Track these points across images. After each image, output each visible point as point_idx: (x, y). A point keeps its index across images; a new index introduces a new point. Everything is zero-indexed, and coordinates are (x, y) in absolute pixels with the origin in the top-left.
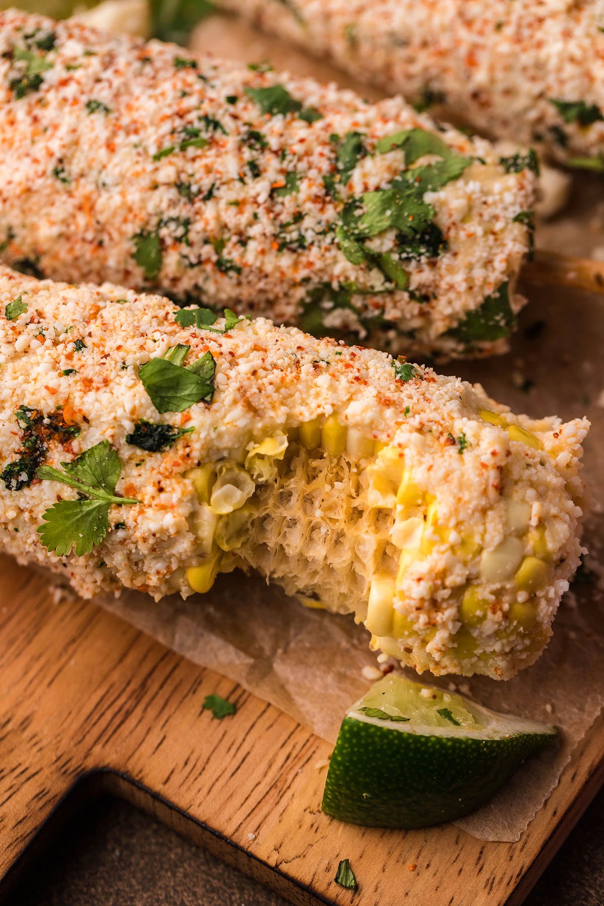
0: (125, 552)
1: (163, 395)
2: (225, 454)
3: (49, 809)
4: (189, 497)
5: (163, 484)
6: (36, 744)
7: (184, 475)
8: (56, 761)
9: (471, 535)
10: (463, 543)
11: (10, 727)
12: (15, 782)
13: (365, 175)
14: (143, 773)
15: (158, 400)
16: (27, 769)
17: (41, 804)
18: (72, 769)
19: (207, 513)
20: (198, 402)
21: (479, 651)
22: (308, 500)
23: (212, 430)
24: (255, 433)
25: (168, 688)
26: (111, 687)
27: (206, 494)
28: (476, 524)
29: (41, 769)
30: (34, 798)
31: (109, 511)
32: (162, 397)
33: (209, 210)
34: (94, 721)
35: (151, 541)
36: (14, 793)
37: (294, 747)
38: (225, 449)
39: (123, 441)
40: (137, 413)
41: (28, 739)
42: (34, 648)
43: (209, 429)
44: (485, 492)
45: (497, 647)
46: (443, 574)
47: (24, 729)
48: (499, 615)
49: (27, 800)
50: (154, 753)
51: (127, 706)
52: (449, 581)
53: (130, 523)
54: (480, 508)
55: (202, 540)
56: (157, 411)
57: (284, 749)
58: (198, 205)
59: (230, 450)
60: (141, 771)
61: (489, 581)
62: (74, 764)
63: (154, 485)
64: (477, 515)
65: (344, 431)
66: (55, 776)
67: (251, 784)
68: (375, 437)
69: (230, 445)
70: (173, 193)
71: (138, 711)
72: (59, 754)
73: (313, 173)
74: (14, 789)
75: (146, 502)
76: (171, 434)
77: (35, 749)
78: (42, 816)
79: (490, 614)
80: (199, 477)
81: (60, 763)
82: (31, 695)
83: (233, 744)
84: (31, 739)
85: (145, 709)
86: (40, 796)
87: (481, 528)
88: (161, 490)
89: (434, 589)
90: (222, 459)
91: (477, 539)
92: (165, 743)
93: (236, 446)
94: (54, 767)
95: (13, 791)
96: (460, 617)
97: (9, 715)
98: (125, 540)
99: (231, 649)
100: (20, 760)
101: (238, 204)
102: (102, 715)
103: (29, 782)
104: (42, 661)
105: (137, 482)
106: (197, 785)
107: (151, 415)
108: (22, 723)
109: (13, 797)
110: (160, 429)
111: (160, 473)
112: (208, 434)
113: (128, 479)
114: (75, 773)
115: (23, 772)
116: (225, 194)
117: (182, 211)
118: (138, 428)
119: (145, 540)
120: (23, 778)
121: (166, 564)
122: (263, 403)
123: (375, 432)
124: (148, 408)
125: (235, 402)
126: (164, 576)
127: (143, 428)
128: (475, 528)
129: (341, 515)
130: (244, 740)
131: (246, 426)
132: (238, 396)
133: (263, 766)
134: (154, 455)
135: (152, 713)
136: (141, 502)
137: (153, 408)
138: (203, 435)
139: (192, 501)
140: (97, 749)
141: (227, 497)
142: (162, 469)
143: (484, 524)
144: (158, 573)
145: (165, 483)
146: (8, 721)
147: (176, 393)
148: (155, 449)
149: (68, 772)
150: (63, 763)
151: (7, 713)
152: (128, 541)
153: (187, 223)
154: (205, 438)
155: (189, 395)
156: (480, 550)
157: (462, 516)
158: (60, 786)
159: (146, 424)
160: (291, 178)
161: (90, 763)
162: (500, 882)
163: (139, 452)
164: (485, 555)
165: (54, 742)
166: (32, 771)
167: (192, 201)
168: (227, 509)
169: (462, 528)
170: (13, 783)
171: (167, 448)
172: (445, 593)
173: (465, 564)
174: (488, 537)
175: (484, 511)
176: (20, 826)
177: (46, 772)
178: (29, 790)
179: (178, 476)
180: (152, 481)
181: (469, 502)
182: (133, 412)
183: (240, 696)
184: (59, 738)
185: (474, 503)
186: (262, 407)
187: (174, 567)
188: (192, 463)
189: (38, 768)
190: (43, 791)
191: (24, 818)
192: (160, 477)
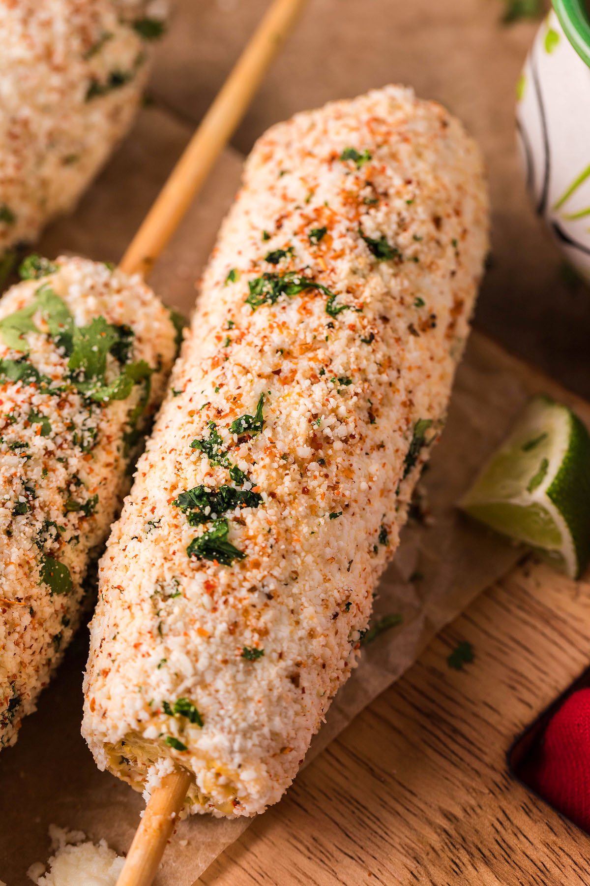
3: (541, 804)
6: (473, 810)
8: (493, 794)
11: (453, 832)
12: (510, 831)
14: (518, 723)
16: (498, 820)
17: (535, 810)
18: (504, 782)
26: (425, 742)
29: (500, 807)
30: (529, 815)
33: (44, 495)
34: (458, 760)
36: (521, 831)
41: (468, 816)
42: (373, 806)
47: (455, 817)
49: (530, 822)
50: (499, 713)
51: (447, 731)
58: (37, 503)
60: (515, 725)
62: (498, 778)
66: (509, 796)
70: (22, 520)
72: (487, 791)
74: (516, 830)
77: (478, 811)
78: (547, 809)
81: (497, 791)
82: (422, 811)
84: (468, 814)
86: (527, 810)
94: (500, 797)
95: (518, 832)
97: (439, 831)
100: (487, 824)
101: (47, 470)
102: (453, 752)
103: (512, 818)
104: (387, 798)
106: (538, 683)
108: (449, 820)
109: (525, 834)
114: (509, 780)
115: (501, 823)
116: (35, 476)
120: (507, 823)
135: (459, 711)
140: (487, 759)
146: (445, 831)
149: (506, 784)
150: (497, 789)
151: (436, 832)
153: (48, 524)
158: (520, 794)
161: (501, 765)
165: (474, 794)
166: (501, 816)
167: (33, 508)
170: (511, 832)
176: (556, 830)
177: (504, 804)
178: (521, 820)
184: (471, 790)
189: (498, 810)
190: (523, 808)
191: (548, 826)
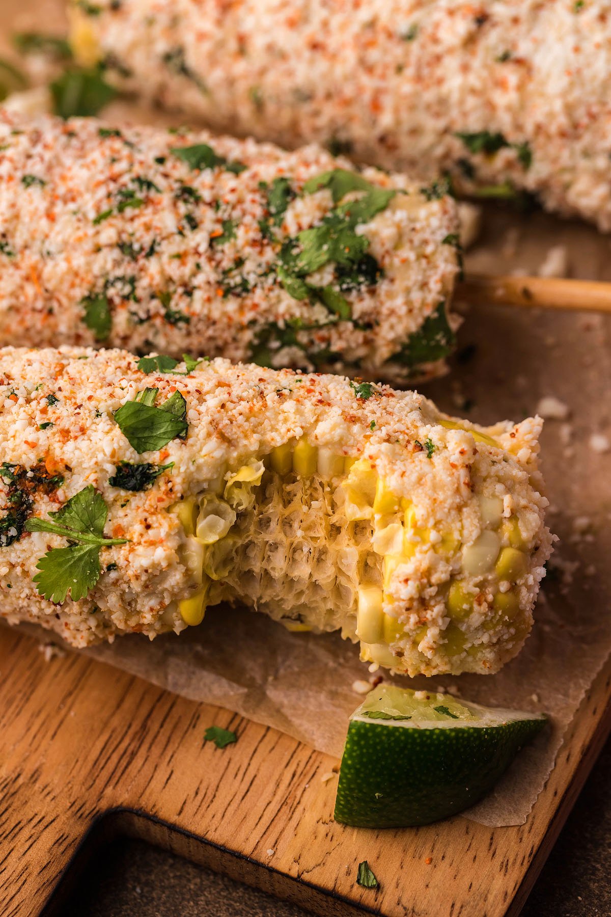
0: (118, 592)
1: (140, 435)
2: (205, 486)
3: (71, 852)
4: (176, 530)
5: (149, 521)
6: (48, 793)
7: (168, 510)
8: (71, 807)
9: (450, 533)
10: (443, 541)
11: (21, 781)
12: (33, 831)
13: (297, 216)
14: (157, 807)
15: (135, 442)
16: (43, 818)
17: (62, 848)
18: (87, 812)
19: (195, 544)
20: (174, 439)
21: (467, 646)
22: (287, 523)
23: (191, 463)
24: (232, 462)
25: (168, 726)
26: (113, 731)
27: (191, 526)
28: (453, 521)
29: (57, 816)
30: (55, 843)
31: (100, 554)
32: (139, 438)
33: (153, 266)
34: (101, 766)
35: (144, 578)
36: (35, 841)
37: (298, 765)
38: (205, 480)
39: (107, 484)
40: (117, 455)
41: (41, 790)
42: (32, 706)
43: (188, 463)
44: (457, 491)
45: (485, 639)
46: (428, 572)
47: (35, 782)
48: (484, 607)
49: (48, 847)
50: (164, 787)
51: (132, 747)
52: (434, 579)
53: (122, 562)
54: (455, 506)
55: (193, 571)
56: (136, 452)
57: (288, 768)
58: (142, 261)
59: (210, 481)
60: (154, 806)
61: (472, 575)
62: (87, 809)
63: (141, 523)
64: (453, 512)
65: (315, 451)
66: (72, 821)
67: (262, 804)
68: (346, 453)
69: (209, 476)
70: (116, 253)
71: (143, 750)
72: (72, 800)
73: (248, 219)
74: (34, 838)
75: (135, 540)
76: (152, 471)
77: (49, 798)
78: (65, 860)
79: (476, 607)
80: (183, 510)
81: (74, 809)
82: (36, 749)
83: (239, 770)
84: (43, 790)
85: (150, 748)
86: (61, 841)
87: (459, 525)
88: (148, 527)
89: (421, 588)
90: (202, 492)
91: (456, 536)
92: (173, 777)
93: (215, 477)
94: (69, 813)
95: (33, 840)
96: (448, 612)
97: (19, 769)
98: (117, 580)
99: (224, 681)
100: (36, 811)
101: (181, 257)
102: (109, 758)
103: (47, 830)
104: (43, 716)
105: (124, 522)
106: (211, 812)
107: (130, 456)
108: (32, 776)
109: (34, 846)
110: (141, 469)
111: (145, 510)
112: (188, 468)
113: (114, 521)
114: (90, 816)
115: (40, 821)
116: (167, 249)
117: (127, 269)
118: (119, 469)
119: (137, 577)
120: (41, 826)
121: (158, 600)
122: (236, 433)
123: (345, 448)
124: (127, 450)
125: (209, 435)
126: (158, 612)
127: (124, 469)
128: (453, 525)
129: (321, 533)
130: (249, 764)
131: (222, 456)
132: (211, 429)
133: (271, 787)
134: (138, 494)
135: (156, 751)
136: (130, 541)
137: (132, 449)
138: (182, 469)
139: (178, 534)
140: (109, 791)
141: (211, 527)
142: (147, 507)
143: (461, 521)
144: (152, 609)
145: (152, 520)
146: (19, 776)
147: (152, 432)
148: (139, 488)
149: (84, 816)
150: (77, 808)
151: (16, 768)
152: (120, 581)
153: (133, 281)
154: (185, 472)
155: (164, 433)
156: (460, 545)
157: (439, 516)
158: (78, 830)
159: (127, 465)
160: (228, 227)
161: (104, 805)
162: (514, 863)
163: (123, 493)
164: (465, 550)
165: (66, 789)
166: (48, 819)
167: (135, 259)
168: (213, 538)
169: (441, 526)
170: (32, 833)
171: (150, 486)
172: (432, 591)
173: (447, 560)
174: (466, 532)
175: (459, 509)
176: (45, 872)
177: (63, 818)
178: (48, 838)
179: (163, 511)
180: (139, 519)
181: (444, 501)
182: (113, 455)
183: (239, 725)
184: (70, 785)
185: (449, 501)
186: (235, 437)
187: (167, 601)
188: (176, 496)
189: (54, 816)
190: (62, 836)
191: (48, 864)
192: (146, 515)
